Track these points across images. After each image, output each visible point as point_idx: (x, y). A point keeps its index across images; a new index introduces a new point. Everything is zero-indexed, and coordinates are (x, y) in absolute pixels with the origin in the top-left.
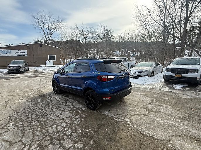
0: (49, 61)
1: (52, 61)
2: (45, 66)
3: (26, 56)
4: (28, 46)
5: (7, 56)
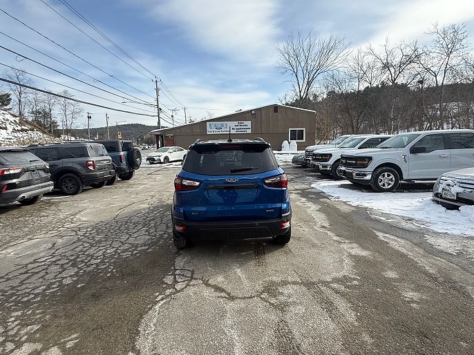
0: (289, 143)
1: (294, 142)
2: (279, 152)
4: (253, 112)
5: (221, 133)
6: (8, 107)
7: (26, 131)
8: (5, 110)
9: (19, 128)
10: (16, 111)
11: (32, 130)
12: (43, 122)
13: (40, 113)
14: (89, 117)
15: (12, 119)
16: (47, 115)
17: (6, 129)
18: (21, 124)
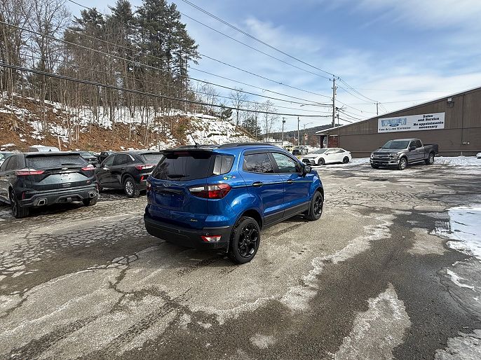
3: (441, 126)
4: (450, 100)
5: (397, 130)
6: (229, 119)
7: (238, 136)
8: (228, 121)
9: (235, 134)
10: (235, 122)
11: (243, 135)
12: (250, 128)
13: (250, 121)
14: (284, 122)
15: (231, 127)
16: (253, 122)
17: (226, 135)
18: (236, 131)
